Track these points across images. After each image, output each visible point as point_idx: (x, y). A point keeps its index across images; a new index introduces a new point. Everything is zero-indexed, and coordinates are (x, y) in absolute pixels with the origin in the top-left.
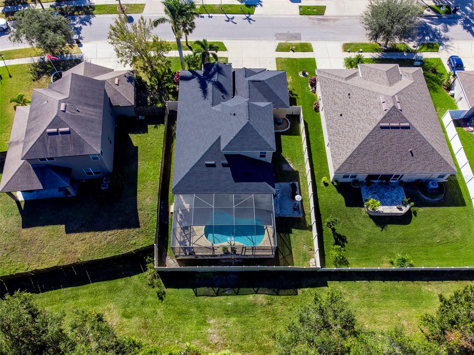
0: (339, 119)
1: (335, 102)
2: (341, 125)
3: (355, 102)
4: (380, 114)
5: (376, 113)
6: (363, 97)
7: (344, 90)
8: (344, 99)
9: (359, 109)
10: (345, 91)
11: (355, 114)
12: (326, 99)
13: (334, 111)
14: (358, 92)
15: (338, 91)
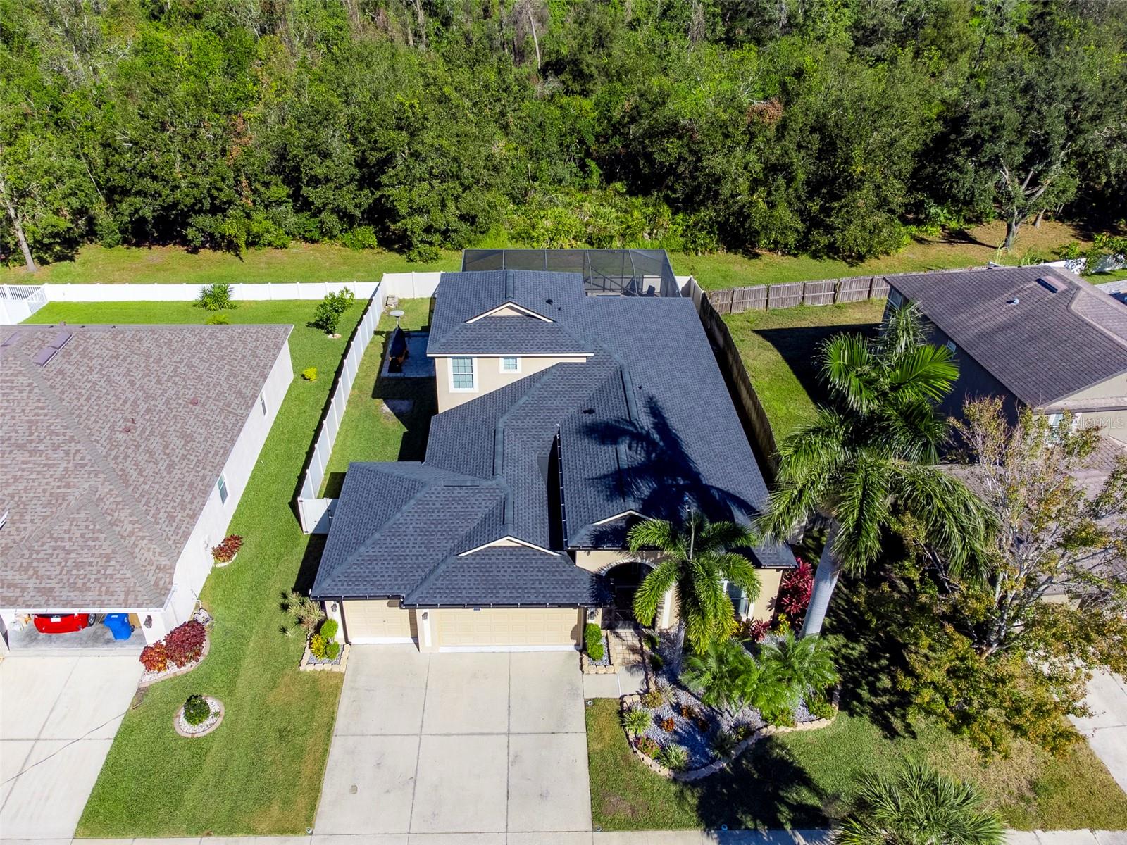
0: (208, 397)
1: (187, 442)
2: (212, 385)
3: (129, 404)
4: (90, 338)
5: (97, 346)
6: (93, 399)
7: (130, 451)
8: (152, 432)
9: (132, 383)
10: (128, 447)
11: (154, 380)
12: (204, 469)
13: (207, 423)
14: (93, 418)
15: (151, 465)
